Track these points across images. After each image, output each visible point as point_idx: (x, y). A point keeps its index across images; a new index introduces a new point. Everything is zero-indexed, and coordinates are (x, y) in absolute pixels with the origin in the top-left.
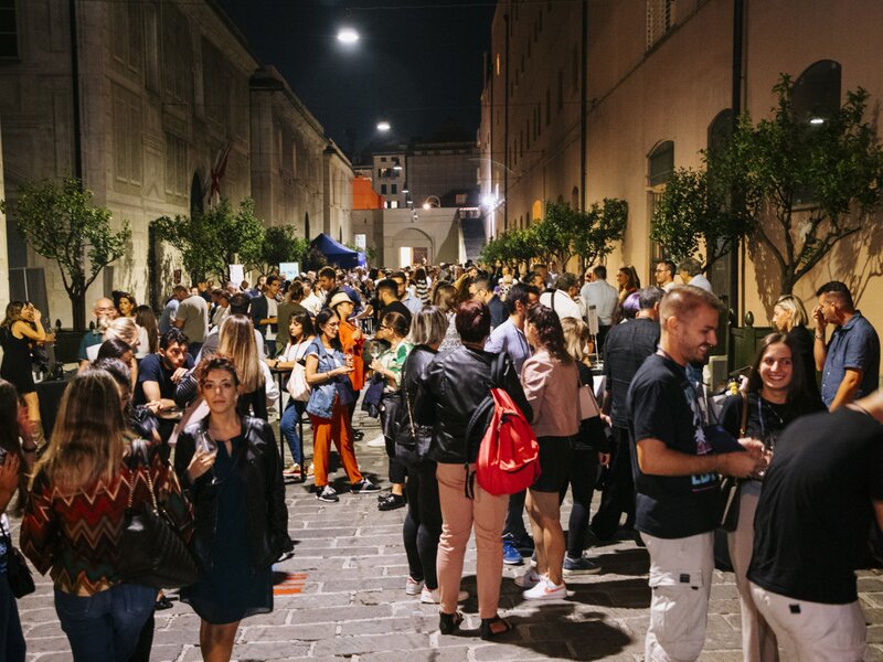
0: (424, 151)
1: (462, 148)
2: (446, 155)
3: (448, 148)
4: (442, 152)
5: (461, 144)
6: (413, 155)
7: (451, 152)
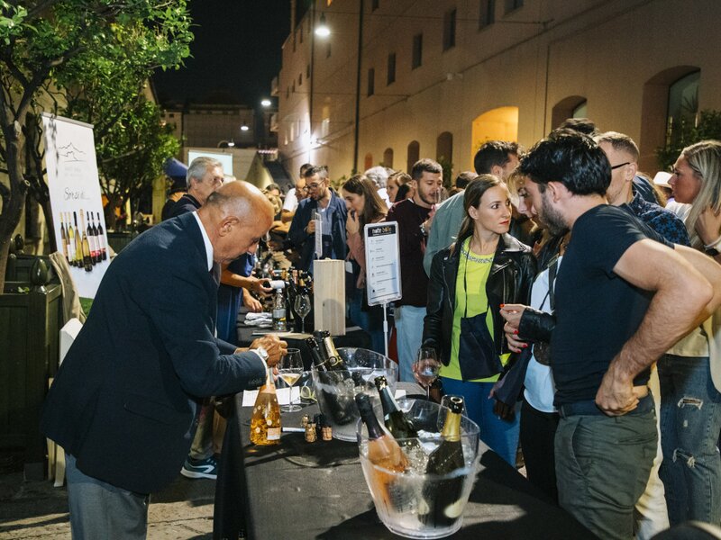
0: (198, 110)
1: (230, 110)
2: (217, 115)
3: (220, 109)
4: (214, 112)
5: (230, 106)
6: (188, 113)
7: (221, 112)
